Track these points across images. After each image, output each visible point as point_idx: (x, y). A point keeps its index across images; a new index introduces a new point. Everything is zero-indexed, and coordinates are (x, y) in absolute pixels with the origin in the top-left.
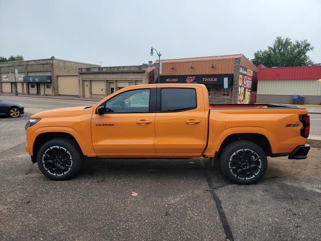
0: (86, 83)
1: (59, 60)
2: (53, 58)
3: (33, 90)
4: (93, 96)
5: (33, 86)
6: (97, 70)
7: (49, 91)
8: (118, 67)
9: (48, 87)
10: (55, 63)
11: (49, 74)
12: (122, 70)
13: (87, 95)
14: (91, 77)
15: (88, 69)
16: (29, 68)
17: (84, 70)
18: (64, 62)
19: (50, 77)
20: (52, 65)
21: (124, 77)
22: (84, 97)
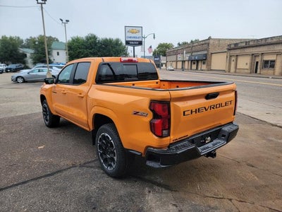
0: (233, 58)
1: (215, 39)
2: (210, 38)
3: (194, 67)
4: (237, 71)
5: (194, 63)
6: (244, 44)
7: (204, 67)
8: (266, 39)
9: (204, 63)
10: (211, 42)
11: (206, 52)
12: (269, 41)
13: (233, 70)
14: (238, 52)
15: (236, 44)
16: (194, 49)
17: (233, 46)
18: (219, 40)
19: (206, 55)
20: (208, 44)
21: (272, 48)
22: (229, 72)
